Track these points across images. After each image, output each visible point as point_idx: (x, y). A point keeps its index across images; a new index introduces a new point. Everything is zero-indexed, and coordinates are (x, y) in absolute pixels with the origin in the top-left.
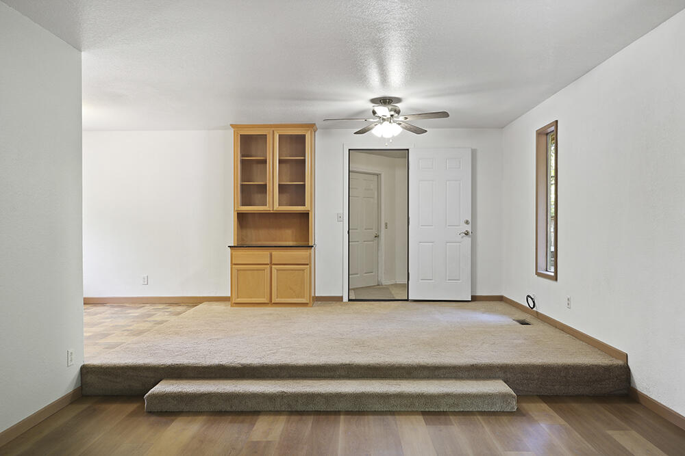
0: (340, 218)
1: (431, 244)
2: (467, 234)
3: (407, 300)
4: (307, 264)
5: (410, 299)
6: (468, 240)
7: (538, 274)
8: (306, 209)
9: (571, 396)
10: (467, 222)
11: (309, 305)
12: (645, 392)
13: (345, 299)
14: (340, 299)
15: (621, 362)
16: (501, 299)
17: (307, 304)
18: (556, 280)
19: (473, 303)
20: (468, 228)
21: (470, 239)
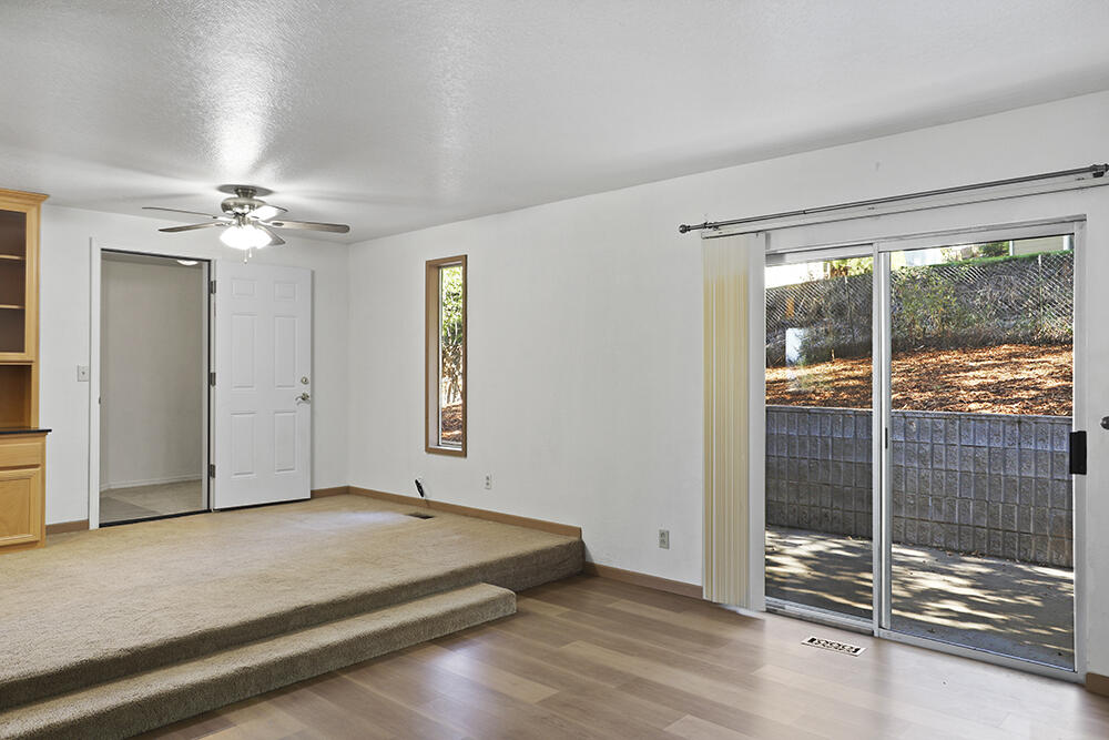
0: (84, 375)
1: (251, 416)
2: (304, 398)
3: (209, 511)
4: (36, 466)
5: (211, 508)
6: (306, 406)
7: (429, 450)
8: (28, 359)
9: (545, 584)
10: (306, 382)
11: (39, 544)
12: (605, 563)
13: (94, 524)
14: (82, 526)
15: (576, 539)
16: (347, 491)
17: (36, 542)
18: (466, 456)
19: (314, 501)
20: (306, 390)
21: (309, 406)
